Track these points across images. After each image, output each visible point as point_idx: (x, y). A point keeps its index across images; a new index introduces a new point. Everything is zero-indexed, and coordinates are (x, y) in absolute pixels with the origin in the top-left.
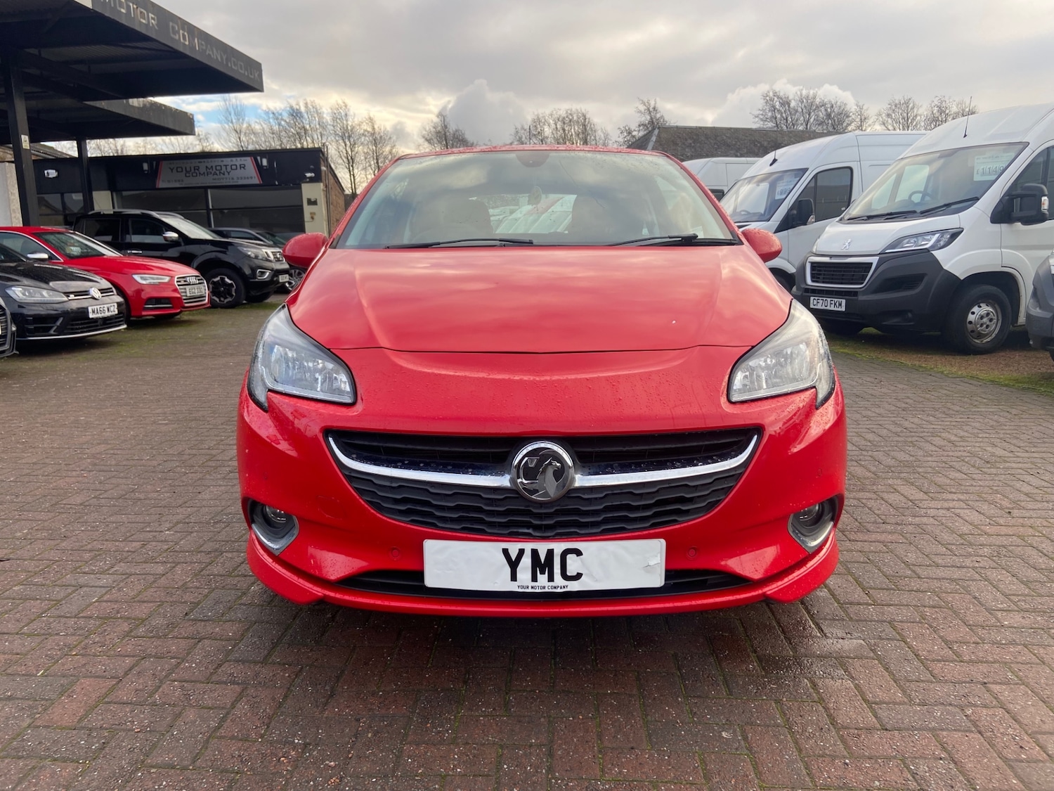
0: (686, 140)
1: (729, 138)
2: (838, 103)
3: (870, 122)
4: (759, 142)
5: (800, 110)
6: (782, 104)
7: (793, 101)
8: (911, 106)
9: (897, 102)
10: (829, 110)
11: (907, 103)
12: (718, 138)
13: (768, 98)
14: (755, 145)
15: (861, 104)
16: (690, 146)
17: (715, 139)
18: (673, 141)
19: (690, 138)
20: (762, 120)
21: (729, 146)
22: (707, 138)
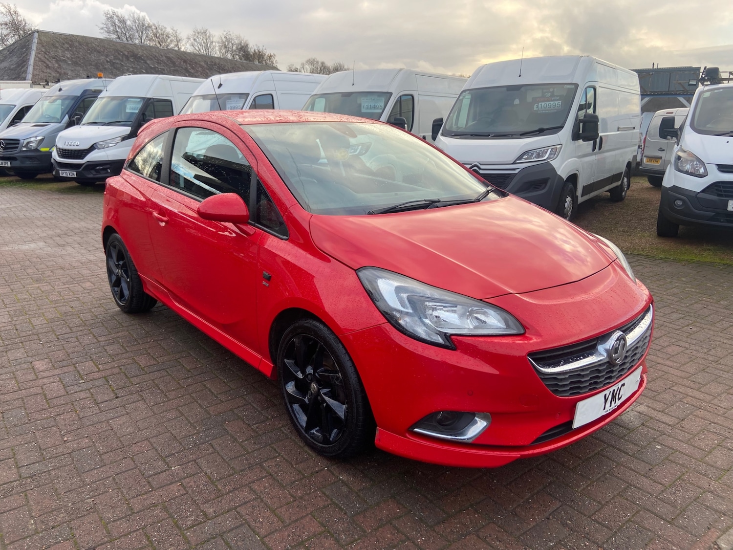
0: (64, 44)
1: (98, 46)
2: (160, 26)
3: (183, 43)
4: (121, 52)
5: (134, 27)
6: (120, 22)
7: (128, 21)
8: (208, 35)
9: (199, 31)
10: (155, 31)
11: (205, 32)
12: (89, 45)
13: (108, 15)
14: (119, 54)
15: (175, 29)
16: (67, 49)
17: (87, 46)
18: (53, 44)
19: (66, 43)
20: (106, 31)
21: (99, 52)
22: (80, 44)
